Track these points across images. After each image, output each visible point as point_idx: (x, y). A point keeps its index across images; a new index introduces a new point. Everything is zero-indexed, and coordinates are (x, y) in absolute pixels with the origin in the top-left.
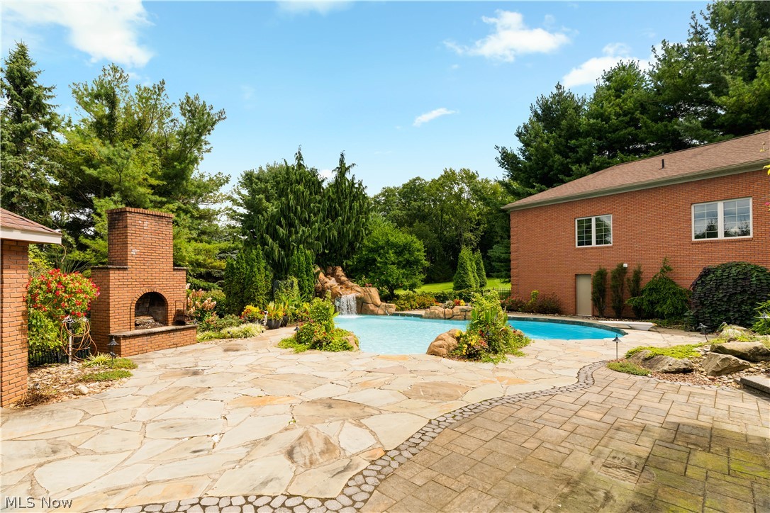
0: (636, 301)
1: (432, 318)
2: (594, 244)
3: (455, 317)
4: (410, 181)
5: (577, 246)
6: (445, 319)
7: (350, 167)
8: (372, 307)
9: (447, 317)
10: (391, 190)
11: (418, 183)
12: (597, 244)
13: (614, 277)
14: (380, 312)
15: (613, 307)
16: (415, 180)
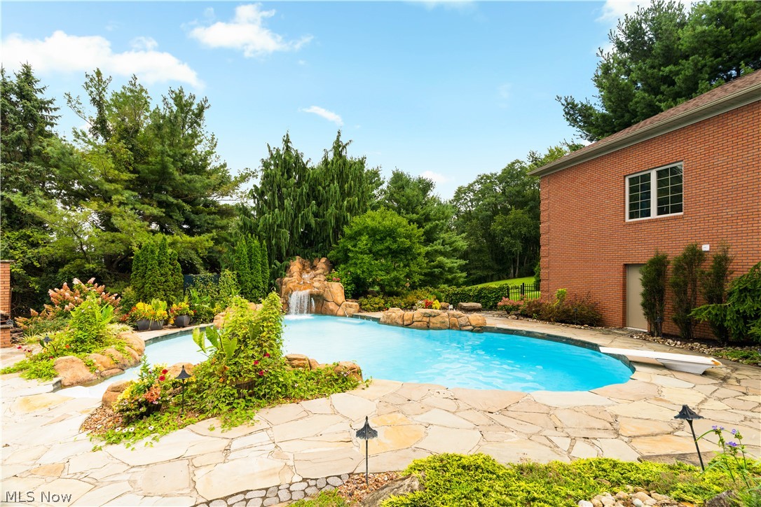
0: (710, 313)
1: (389, 324)
2: (654, 214)
3: (415, 324)
4: (509, 165)
5: (628, 220)
6: (403, 326)
7: (347, 144)
8: (332, 306)
9: (405, 323)
10: (488, 177)
11: (517, 166)
12: (659, 214)
13: (678, 268)
14: (340, 312)
15: (675, 320)
16: (513, 163)
